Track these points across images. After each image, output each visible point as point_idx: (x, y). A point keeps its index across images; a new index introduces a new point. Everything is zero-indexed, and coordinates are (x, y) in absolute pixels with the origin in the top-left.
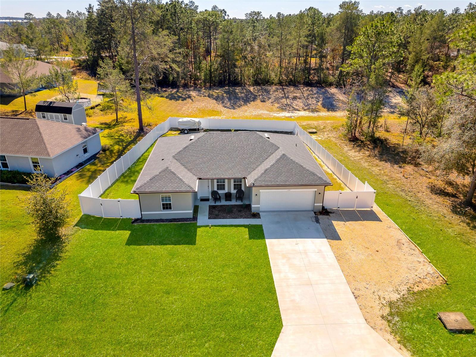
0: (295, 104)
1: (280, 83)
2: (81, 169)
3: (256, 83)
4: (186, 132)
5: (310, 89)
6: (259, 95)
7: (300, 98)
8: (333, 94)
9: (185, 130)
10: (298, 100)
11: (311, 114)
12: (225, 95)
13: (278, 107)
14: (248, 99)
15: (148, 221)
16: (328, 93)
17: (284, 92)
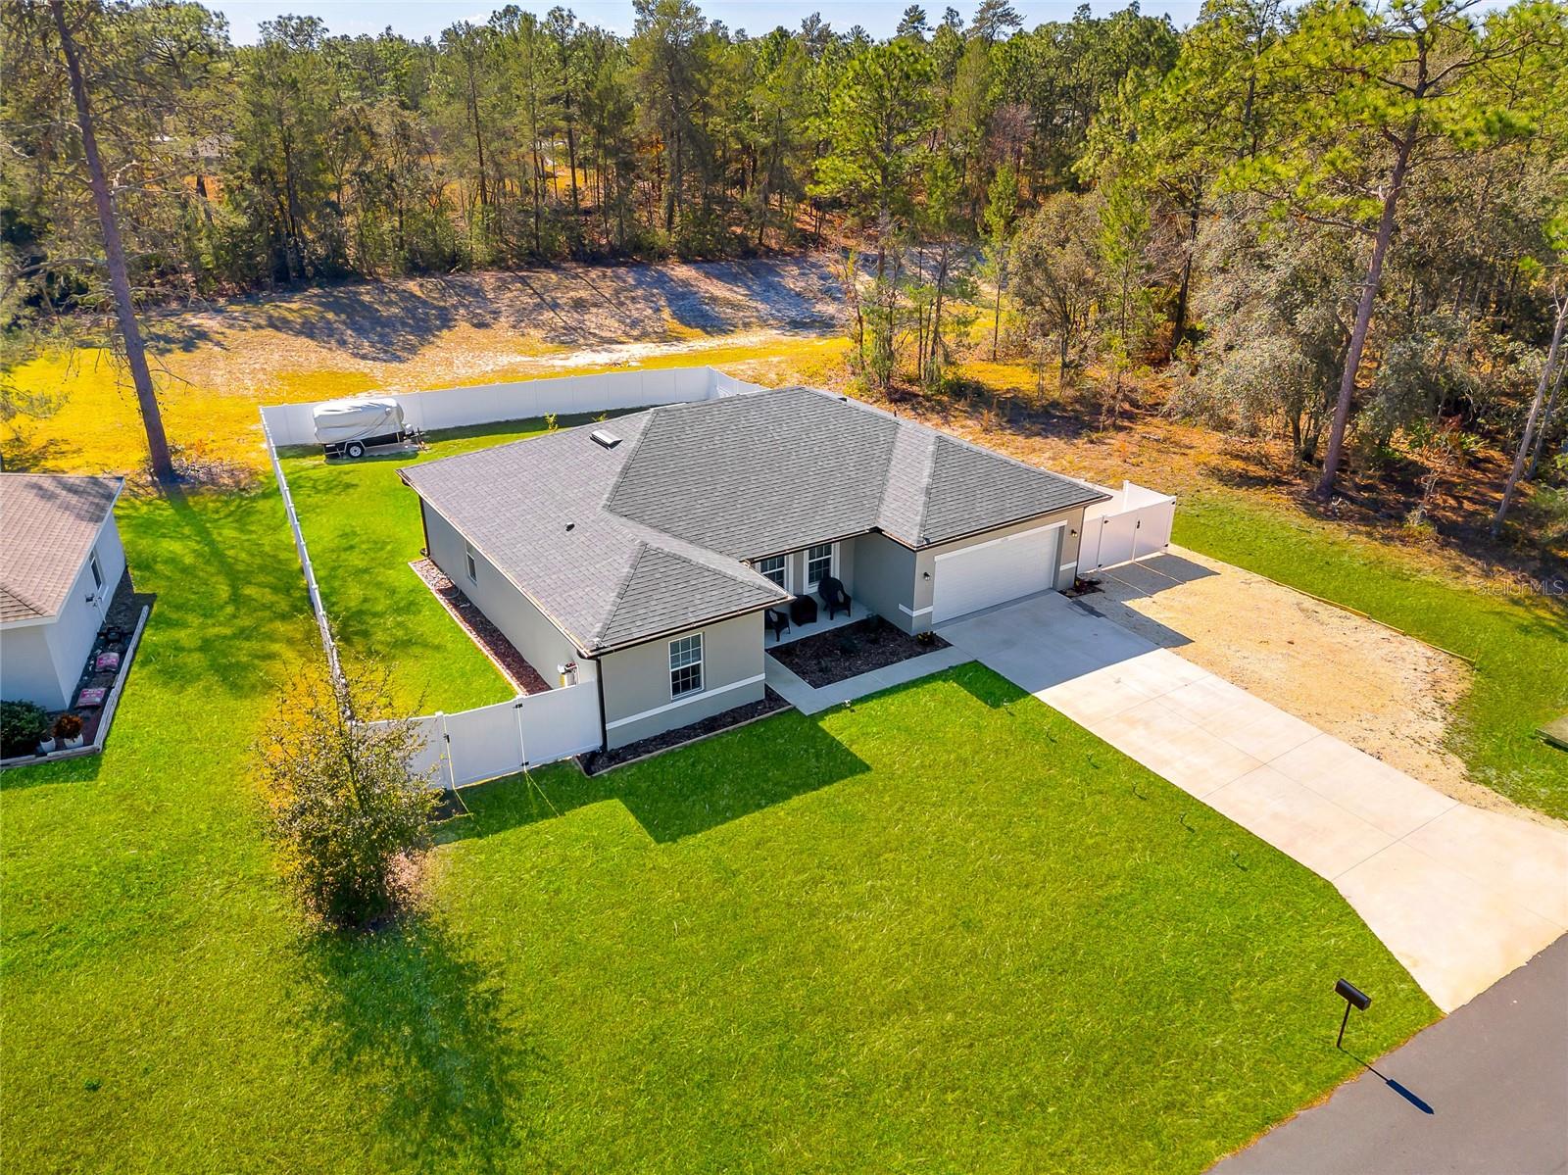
0: (593, 326)
1: (497, 263)
2: (135, 651)
3: (417, 267)
4: (355, 451)
5: (609, 272)
6: (455, 307)
7: (595, 305)
8: (686, 283)
9: (350, 445)
10: (594, 310)
11: (664, 349)
12: (330, 316)
13: (544, 340)
14: (425, 324)
15: (634, 749)
16: (672, 280)
17: (532, 288)
